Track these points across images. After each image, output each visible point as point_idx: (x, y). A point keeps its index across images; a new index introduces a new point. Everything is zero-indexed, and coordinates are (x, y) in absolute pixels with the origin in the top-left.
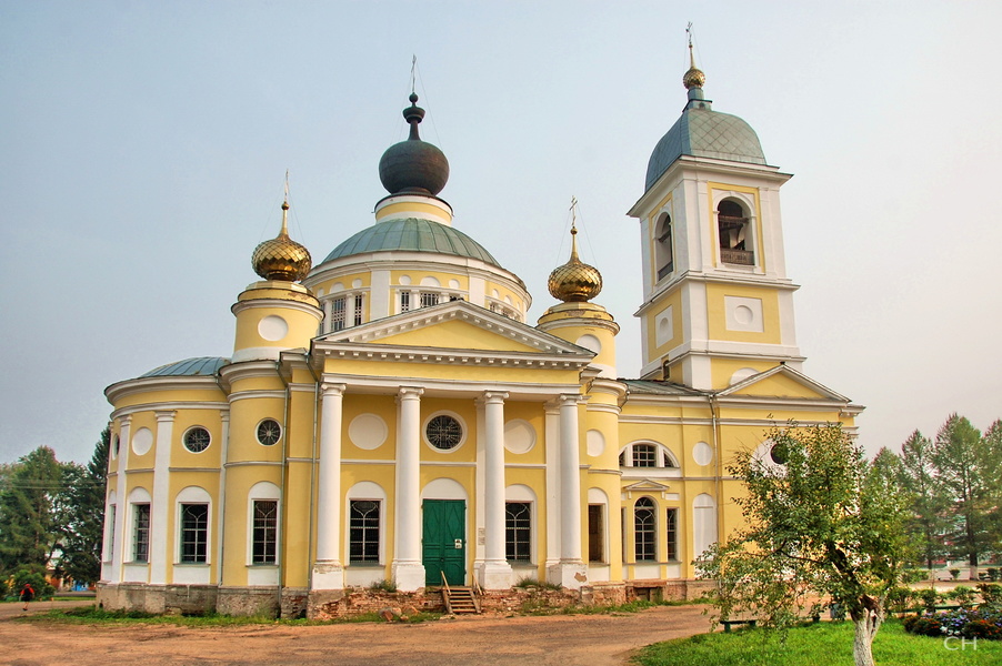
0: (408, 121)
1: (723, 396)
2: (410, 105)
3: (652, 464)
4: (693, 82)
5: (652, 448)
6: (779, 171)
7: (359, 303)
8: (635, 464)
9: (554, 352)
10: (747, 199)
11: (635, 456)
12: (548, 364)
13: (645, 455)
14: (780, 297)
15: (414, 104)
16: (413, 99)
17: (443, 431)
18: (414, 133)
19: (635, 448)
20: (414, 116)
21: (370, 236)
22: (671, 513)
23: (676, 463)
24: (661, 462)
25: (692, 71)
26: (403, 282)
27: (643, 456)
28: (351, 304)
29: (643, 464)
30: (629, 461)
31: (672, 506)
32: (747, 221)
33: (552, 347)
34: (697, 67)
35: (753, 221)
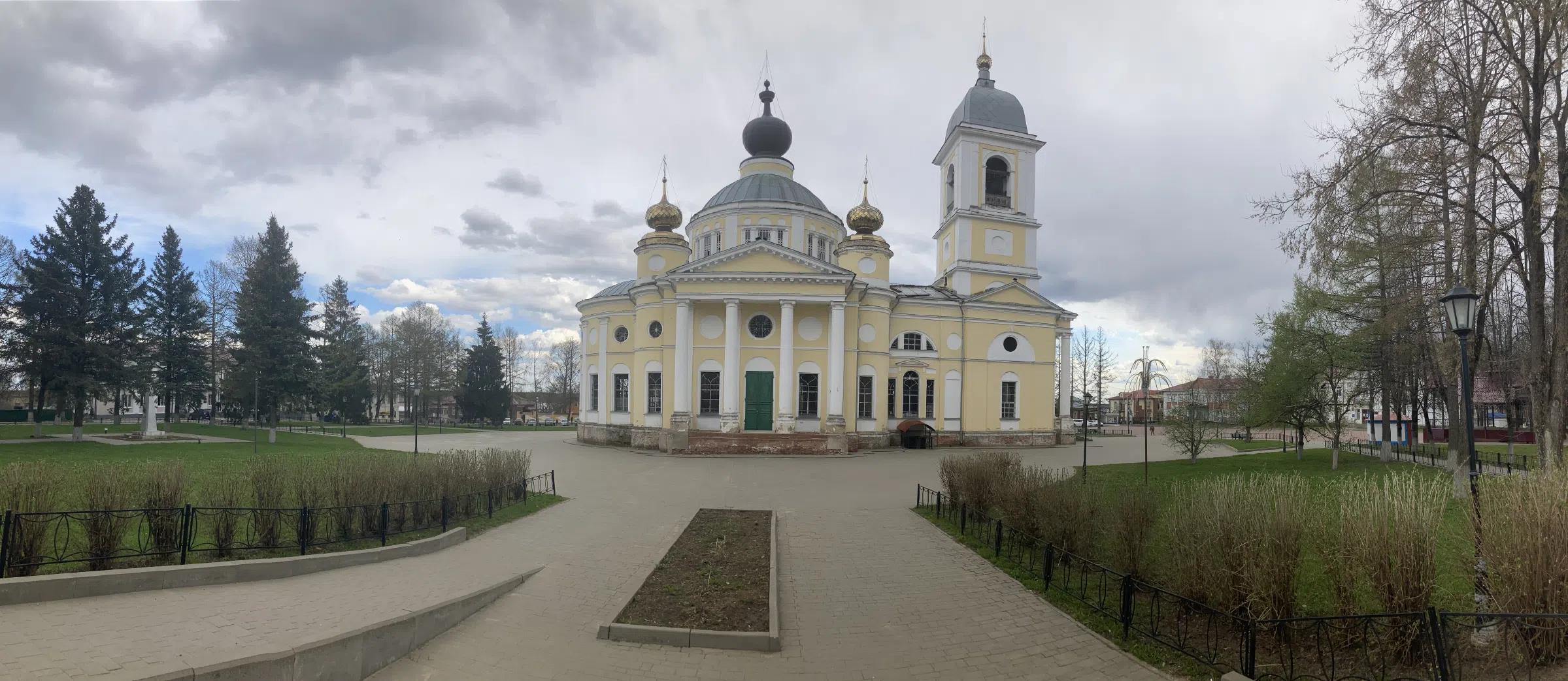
0: (763, 101)
1: (970, 301)
2: (764, 89)
3: (918, 348)
4: (984, 64)
5: (919, 337)
6: (1037, 139)
7: (719, 239)
8: (906, 347)
9: (825, 272)
10: (1010, 159)
11: (906, 341)
12: (822, 280)
13: (913, 341)
14: (1028, 230)
15: (767, 89)
16: (767, 84)
17: (761, 325)
18: (767, 110)
19: (906, 336)
20: (767, 97)
21: (729, 190)
22: (930, 383)
23: (935, 347)
24: (924, 346)
25: (984, 56)
26: (747, 222)
27: (912, 342)
28: (714, 239)
29: (912, 348)
30: (901, 344)
31: (930, 378)
32: (1008, 174)
33: (825, 270)
34: (988, 54)
35: (1012, 176)
